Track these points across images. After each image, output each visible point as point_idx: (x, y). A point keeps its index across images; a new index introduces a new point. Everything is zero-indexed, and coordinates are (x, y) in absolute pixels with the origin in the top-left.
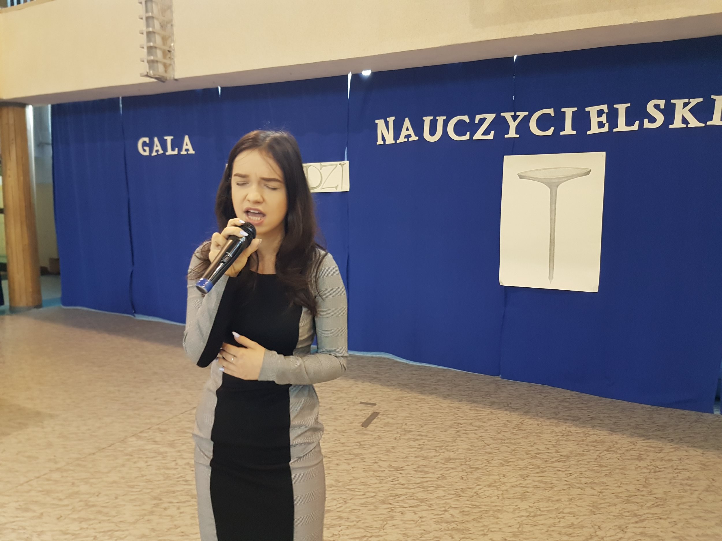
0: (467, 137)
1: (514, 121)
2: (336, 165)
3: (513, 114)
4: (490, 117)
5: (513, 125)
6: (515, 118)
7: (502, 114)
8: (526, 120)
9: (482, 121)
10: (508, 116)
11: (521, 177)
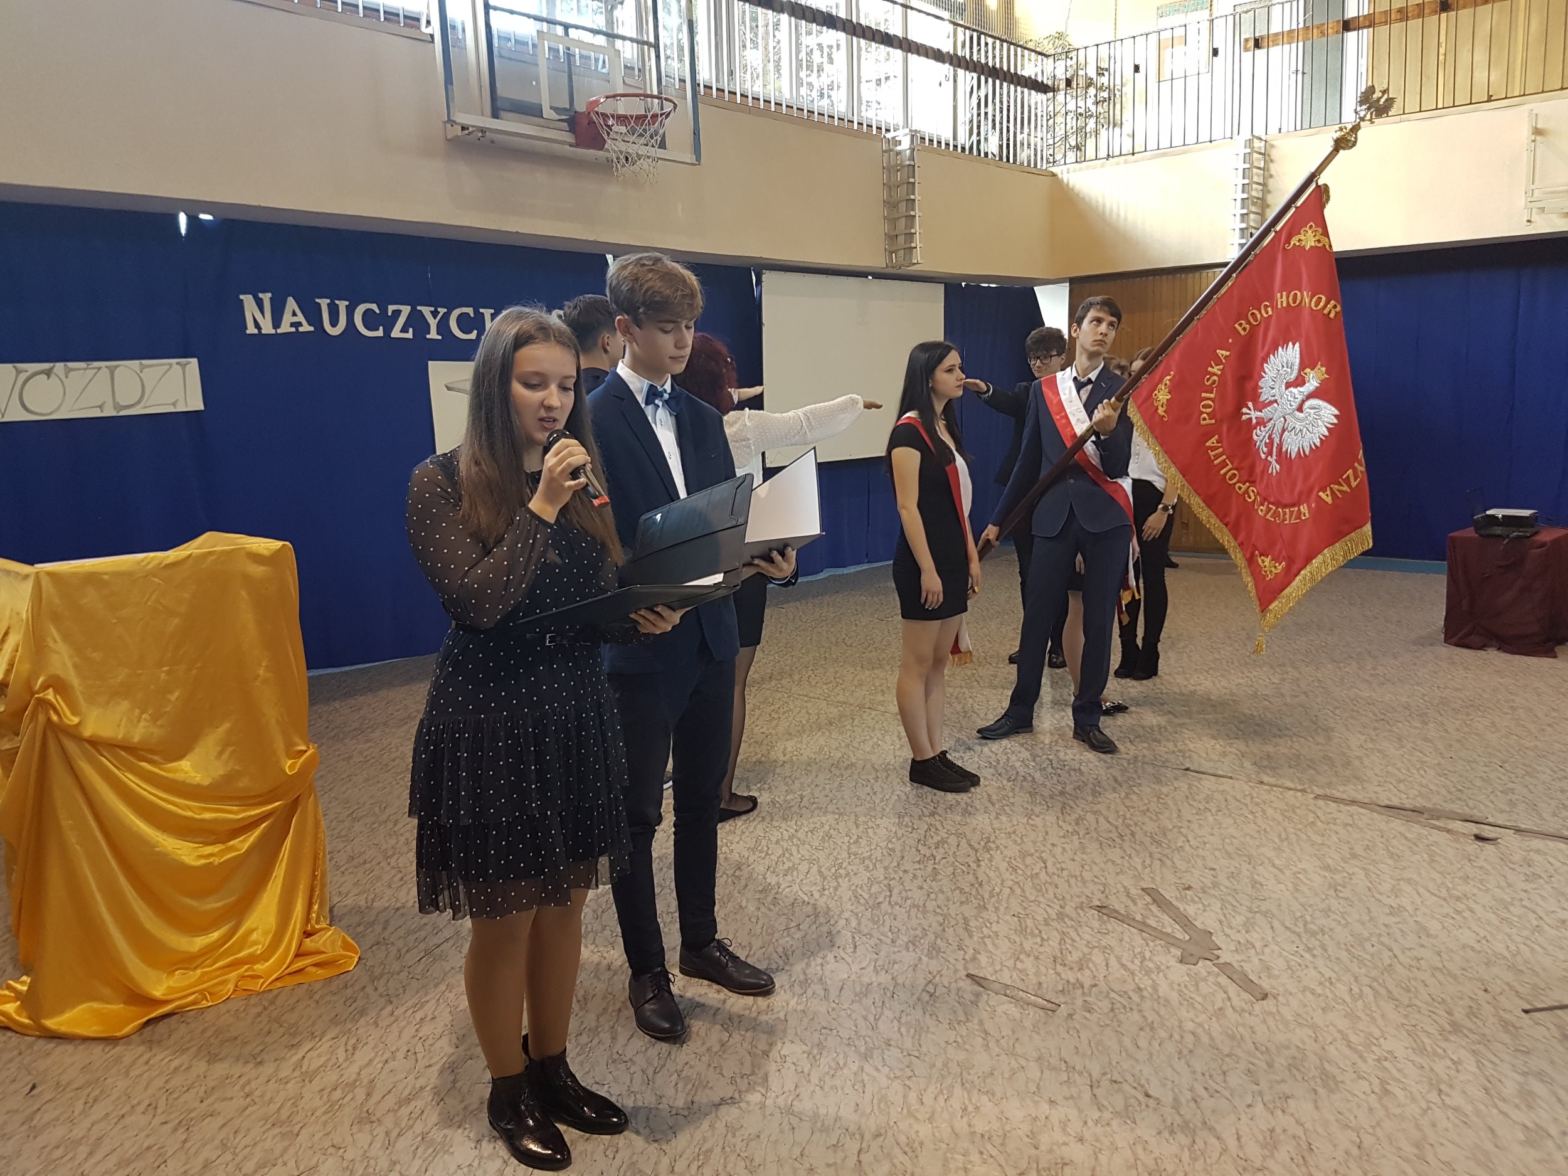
0: (380, 333)
1: (435, 318)
2: (171, 365)
3: (433, 309)
4: (406, 310)
5: (433, 323)
6: (435, 314)
7: (419, 308)
8: (446, 317)
9: (397, 313)
10: (426, 311)
11: (449, 388)
